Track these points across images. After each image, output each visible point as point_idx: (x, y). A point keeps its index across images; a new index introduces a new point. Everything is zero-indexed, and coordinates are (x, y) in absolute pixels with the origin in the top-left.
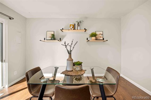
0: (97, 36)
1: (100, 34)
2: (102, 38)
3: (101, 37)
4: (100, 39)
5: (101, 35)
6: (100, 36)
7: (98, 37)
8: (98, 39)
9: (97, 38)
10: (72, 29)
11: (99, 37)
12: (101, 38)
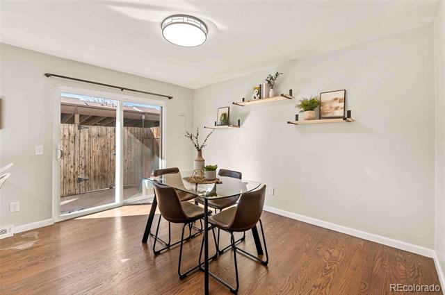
0: (326, 108)
1: (336, 99)
2: (340, 113)
3: (336, 109)
4: (334, 116)
5: (338, 101)
6: (337, 104)
7: (328, 108)
8: (328, 115)
9: (324, 114)
10: (257, 97)
11: (331, 108)
12: (337, 111)
